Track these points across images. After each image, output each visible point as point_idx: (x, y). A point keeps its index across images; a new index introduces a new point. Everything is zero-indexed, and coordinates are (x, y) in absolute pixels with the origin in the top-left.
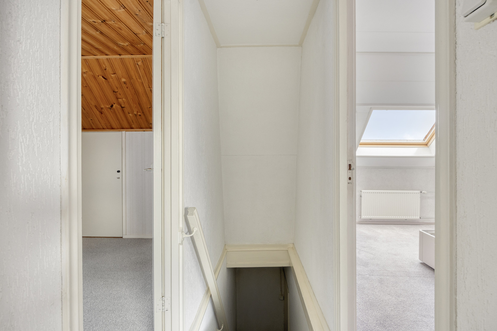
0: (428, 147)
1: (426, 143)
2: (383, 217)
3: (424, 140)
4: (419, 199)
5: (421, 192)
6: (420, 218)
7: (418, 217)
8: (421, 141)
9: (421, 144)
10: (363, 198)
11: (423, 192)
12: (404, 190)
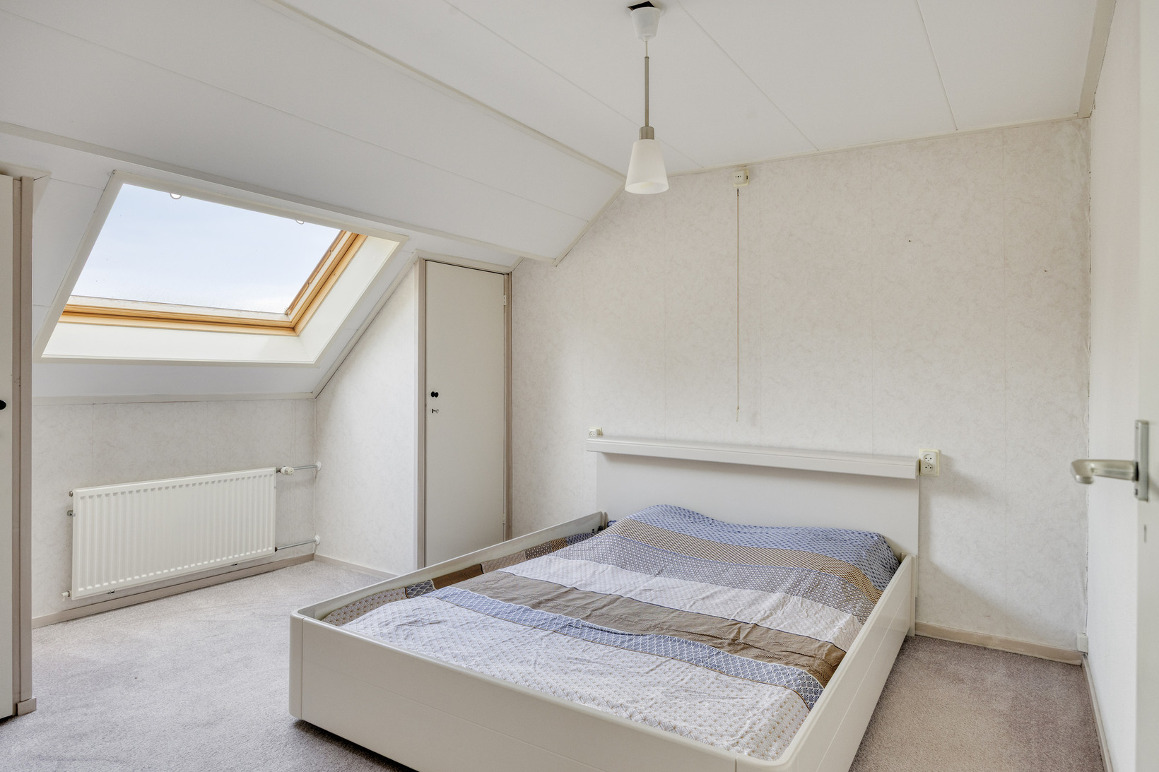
0: (298, 336)
1: (292, 325)
2: (159, 573)
3: (287, 314)
4: (273, 491)
5: (279, 471)
6: (276, 550)
7: (270, 548)
8: (279, 318)
9: (279, 324)
10: (78, 520)
11: (283, 470)
12: (230, 471)
